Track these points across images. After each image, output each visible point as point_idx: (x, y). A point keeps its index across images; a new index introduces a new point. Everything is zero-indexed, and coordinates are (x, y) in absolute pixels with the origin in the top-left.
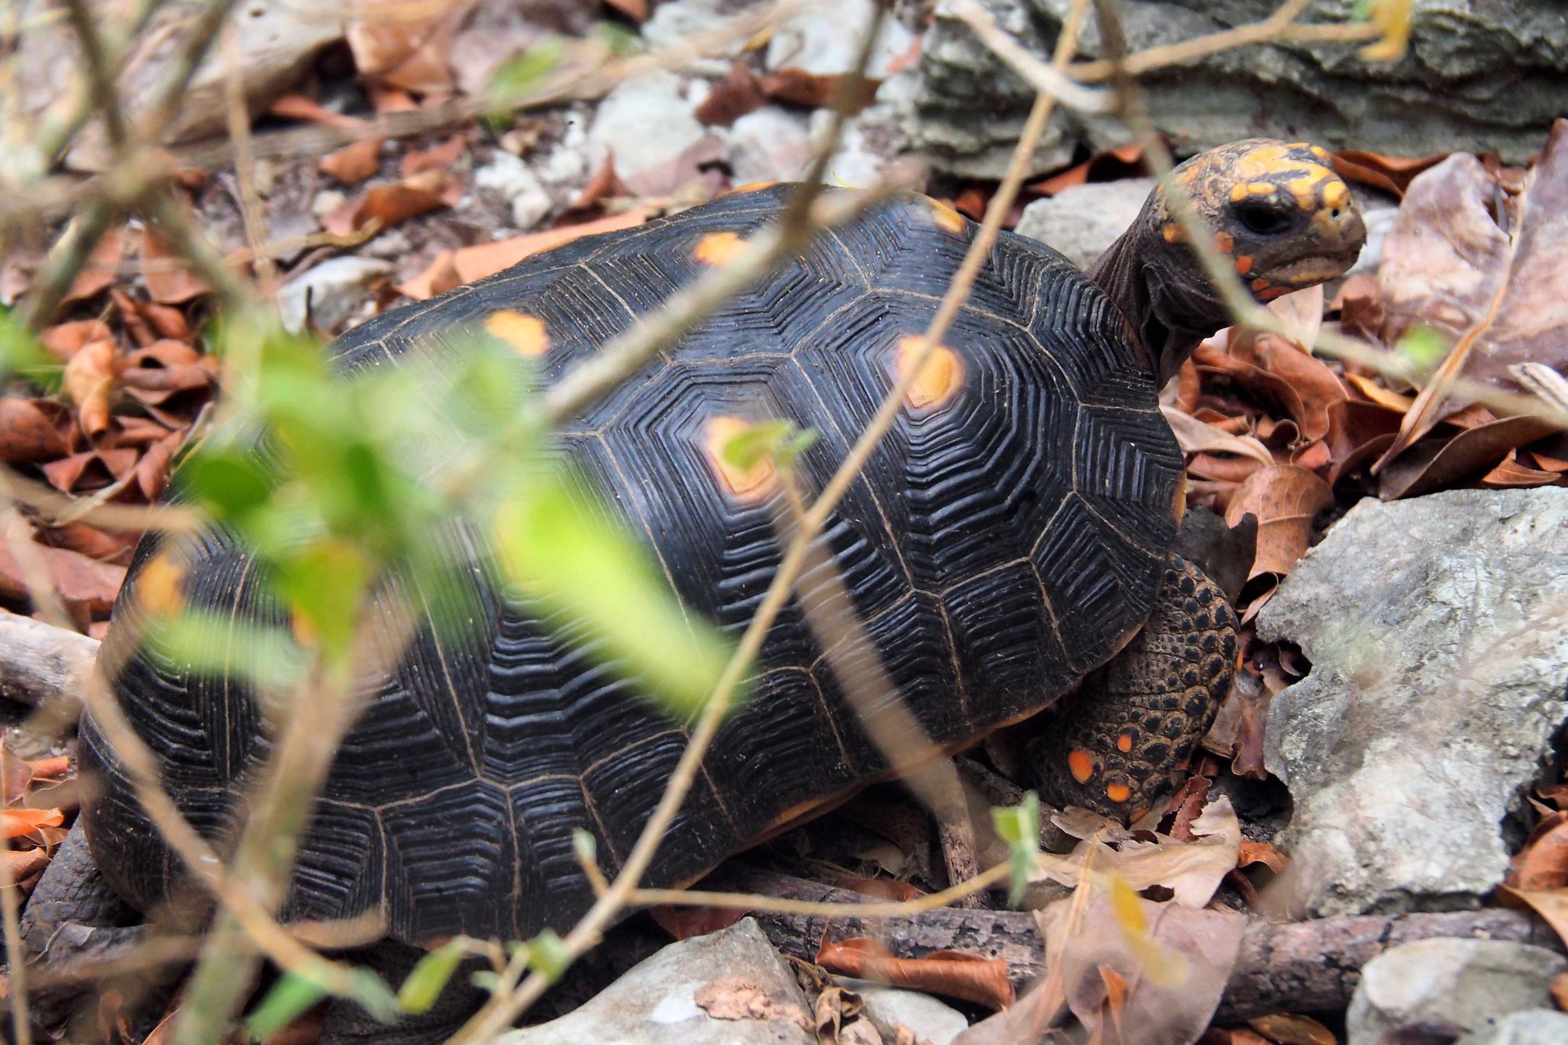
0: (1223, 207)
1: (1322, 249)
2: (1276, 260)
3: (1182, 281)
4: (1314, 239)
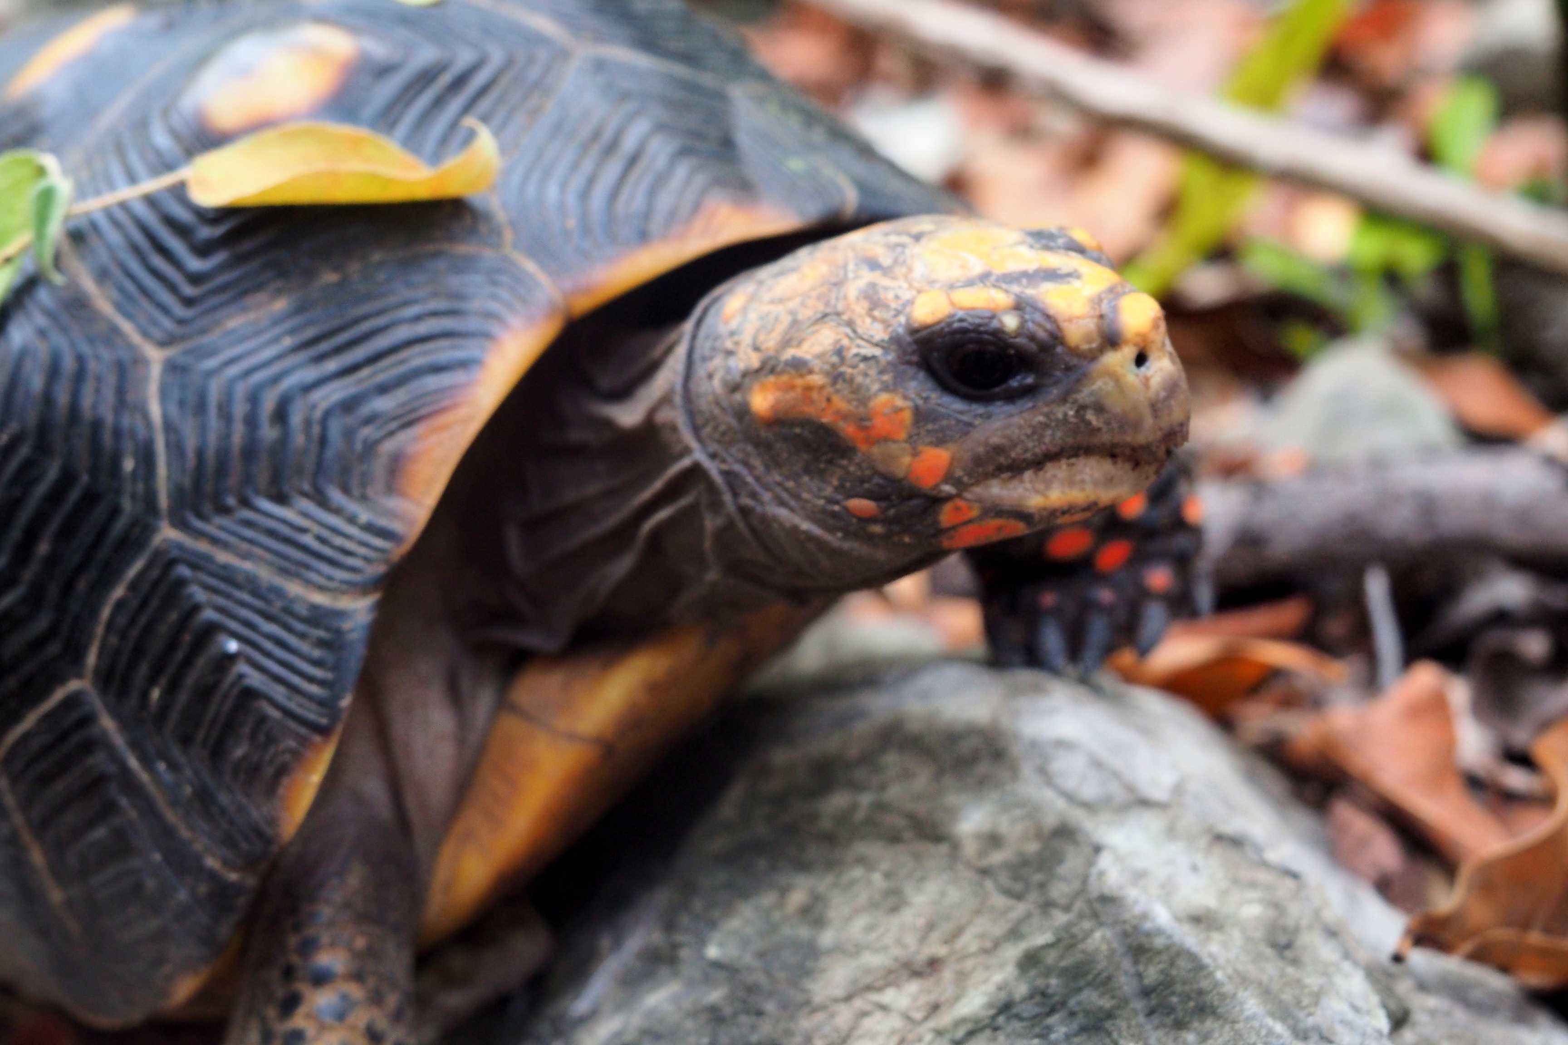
0: (896, 340)
1: (1105, 438)
2: (1002, 460)
3: (782, 503)
4: (1090, 416)
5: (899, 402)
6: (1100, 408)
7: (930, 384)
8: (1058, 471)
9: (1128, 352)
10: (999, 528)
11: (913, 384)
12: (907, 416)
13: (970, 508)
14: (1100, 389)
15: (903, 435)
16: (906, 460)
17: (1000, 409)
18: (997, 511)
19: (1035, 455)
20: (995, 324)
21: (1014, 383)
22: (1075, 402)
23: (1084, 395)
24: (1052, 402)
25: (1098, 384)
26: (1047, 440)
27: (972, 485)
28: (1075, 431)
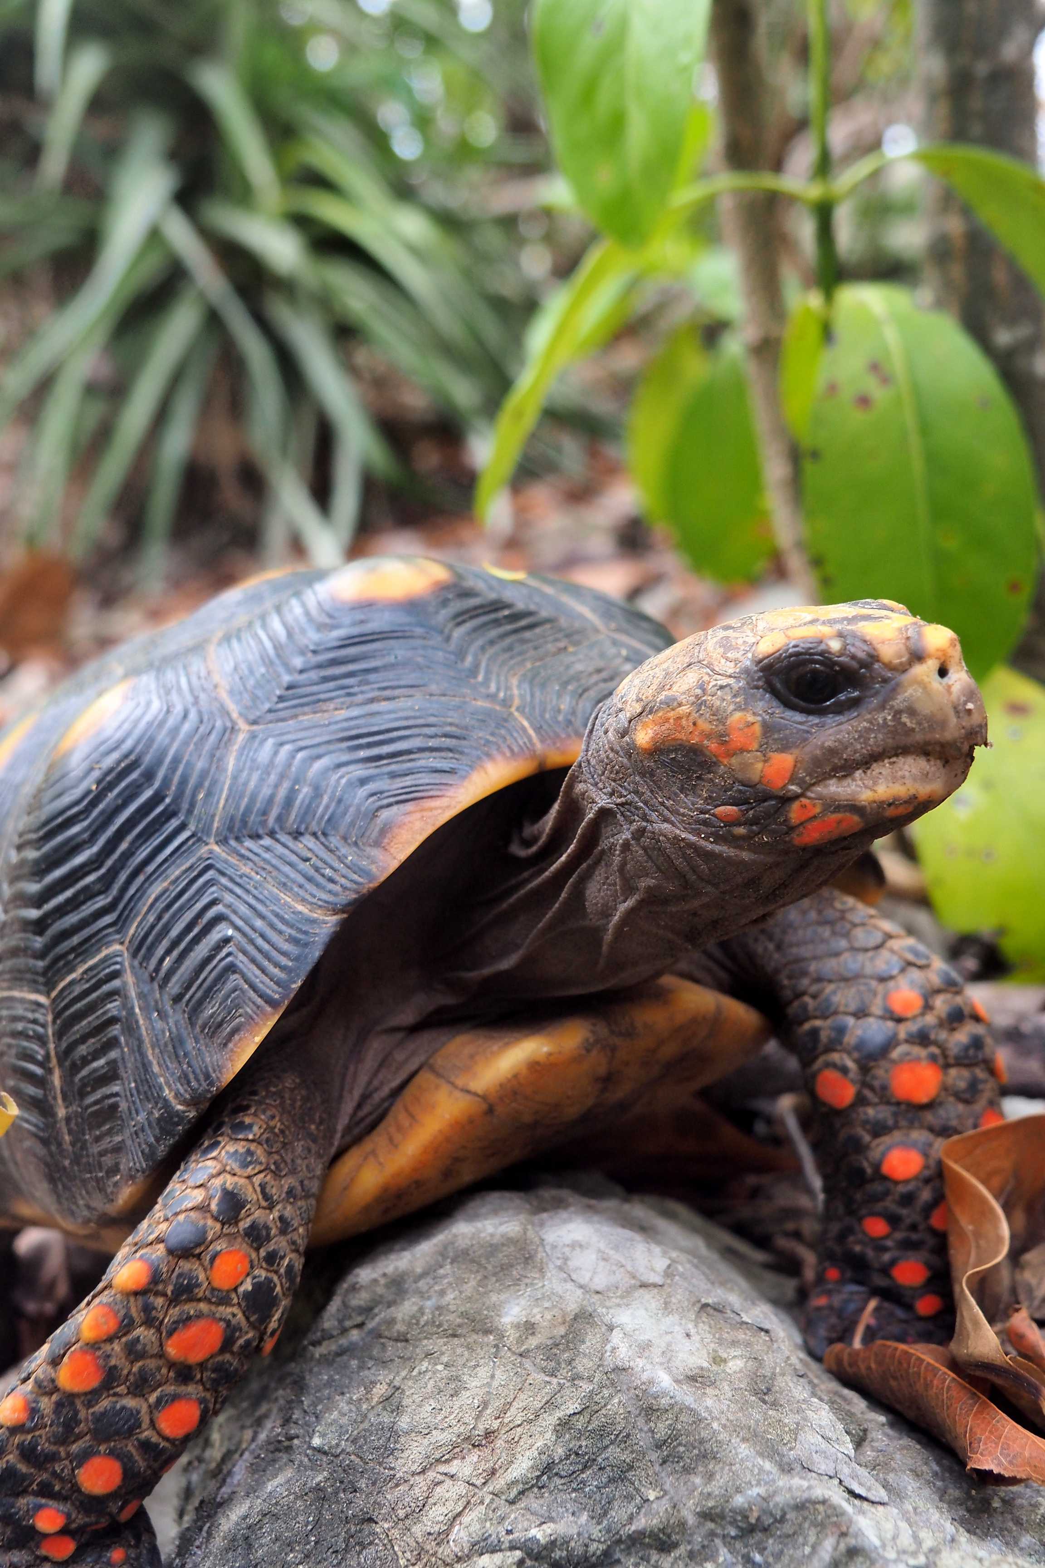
5: (751, 718)
6: (912, 712)
7: (775, 703)
8: (882, 769)
9: (932, 665)
10: (840, 822)
11: (761, 704)
12: (757, 729)
13: (814, 805)
14: (911, 695)
15: (755, 746)
16: (759, 766)
17: (830, 720)
18: (835, 806)
19: (862, 755)
20: (822, 647)
21: (842, 697)
22: (892, 707)
23: (898, 702)
24: (874, 710)
25: (910, 691)
26: (872, 742)
27: (813, 785)
28: (894, 732)
